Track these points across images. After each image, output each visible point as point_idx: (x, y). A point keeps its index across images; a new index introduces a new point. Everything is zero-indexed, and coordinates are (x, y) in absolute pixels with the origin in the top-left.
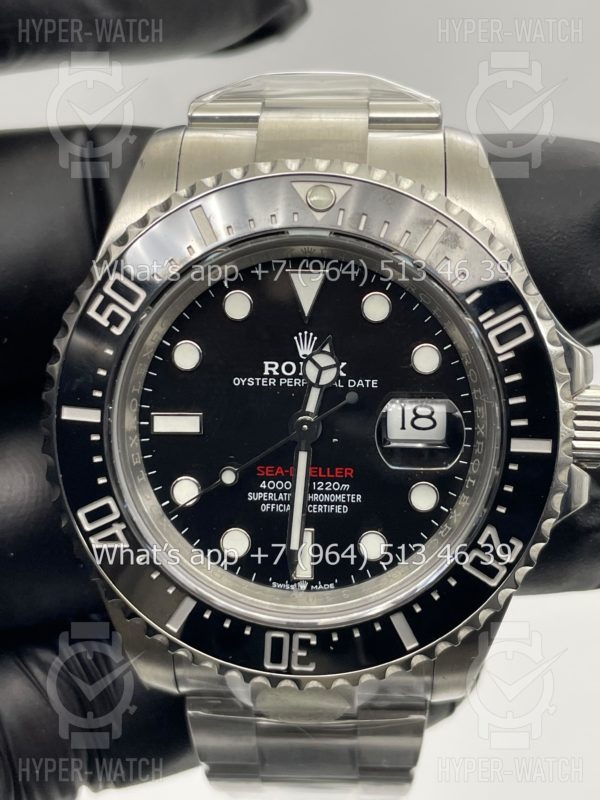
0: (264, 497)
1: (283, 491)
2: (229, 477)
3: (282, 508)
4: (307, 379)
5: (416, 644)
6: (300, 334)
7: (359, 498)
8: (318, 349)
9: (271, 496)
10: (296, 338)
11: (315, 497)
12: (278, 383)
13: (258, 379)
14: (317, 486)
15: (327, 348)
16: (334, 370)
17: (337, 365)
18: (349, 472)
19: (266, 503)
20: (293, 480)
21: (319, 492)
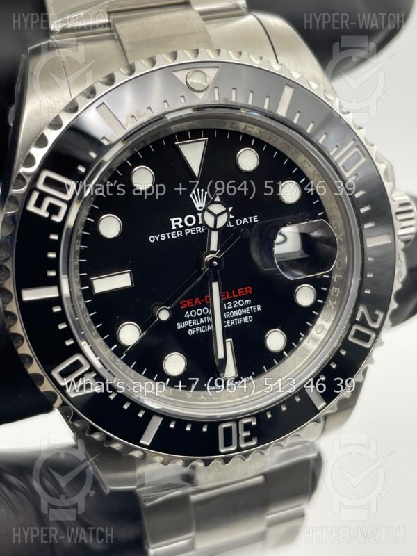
0: (191, 324)
1: (203, 316)
2: (164, 315)
3: (204, 329)
4: (207, 226)
5: (324, 404)
6: (194, 192)
7: (259, 307)
8: (209, 202)
9: (195, 322)
10: (191, 196)
11: (227, 315)
12: (184, 233)
13: (168, 234)
14: (227, 306)
15: (217, 199)
16: (226, 215)
17: (227, 211)
18: (249, 290)
19: (191, 328)
20: (211, 306)
21: (229, 311)
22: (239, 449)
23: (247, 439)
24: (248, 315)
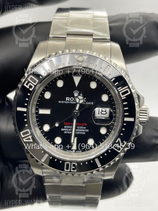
0: (65, 130)
1: (70, 128)
2: (57, 125)
3: (69, 132)
4: (76, 102)
5: (101, 166)
6: (75, 91)
7: (88, 131)
8: (79, 95)
9: (67, 130)
10: (74, 92)
11: (77, 130)
12: (69, 102)
13: (64, 102)
14: (78, 127)
15: (81, 95)
16: (83, 100)
17: (84, 99)
18: (86, 124)
19: (66, 131)
20: (72, 126)
21: (78, 129)
22: (70, 171)
23: (73, 169)
24: (84, 132)
